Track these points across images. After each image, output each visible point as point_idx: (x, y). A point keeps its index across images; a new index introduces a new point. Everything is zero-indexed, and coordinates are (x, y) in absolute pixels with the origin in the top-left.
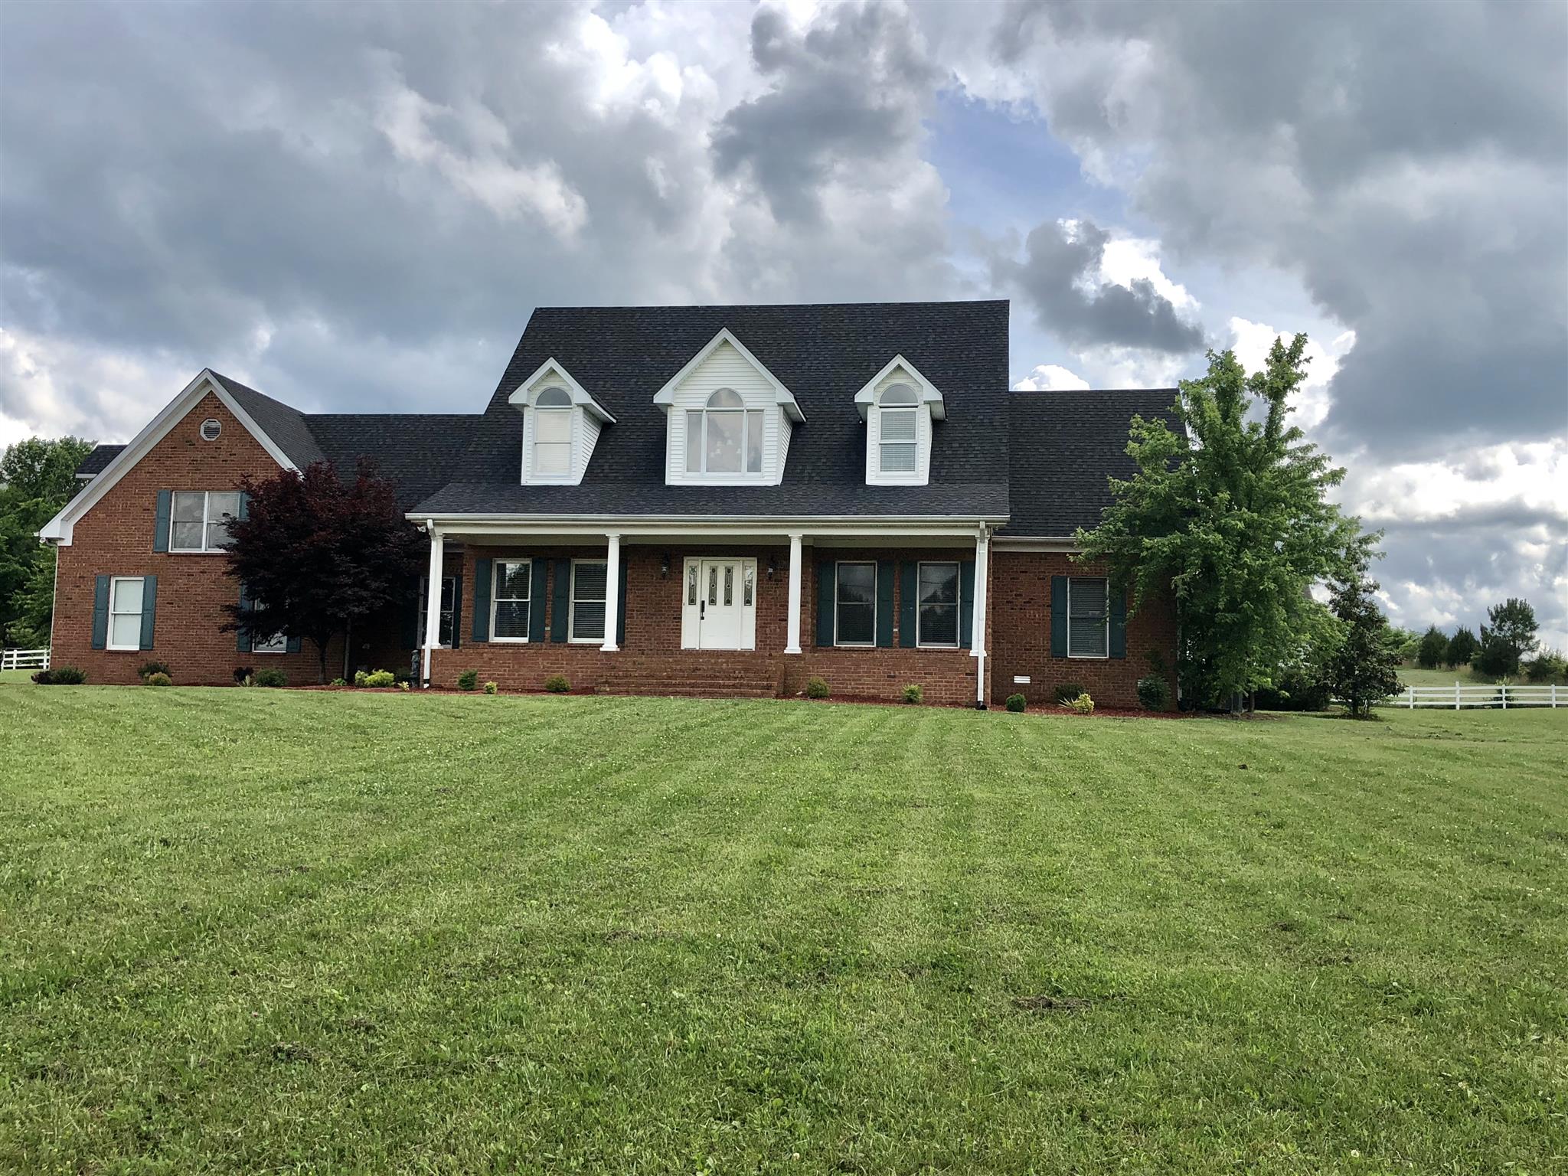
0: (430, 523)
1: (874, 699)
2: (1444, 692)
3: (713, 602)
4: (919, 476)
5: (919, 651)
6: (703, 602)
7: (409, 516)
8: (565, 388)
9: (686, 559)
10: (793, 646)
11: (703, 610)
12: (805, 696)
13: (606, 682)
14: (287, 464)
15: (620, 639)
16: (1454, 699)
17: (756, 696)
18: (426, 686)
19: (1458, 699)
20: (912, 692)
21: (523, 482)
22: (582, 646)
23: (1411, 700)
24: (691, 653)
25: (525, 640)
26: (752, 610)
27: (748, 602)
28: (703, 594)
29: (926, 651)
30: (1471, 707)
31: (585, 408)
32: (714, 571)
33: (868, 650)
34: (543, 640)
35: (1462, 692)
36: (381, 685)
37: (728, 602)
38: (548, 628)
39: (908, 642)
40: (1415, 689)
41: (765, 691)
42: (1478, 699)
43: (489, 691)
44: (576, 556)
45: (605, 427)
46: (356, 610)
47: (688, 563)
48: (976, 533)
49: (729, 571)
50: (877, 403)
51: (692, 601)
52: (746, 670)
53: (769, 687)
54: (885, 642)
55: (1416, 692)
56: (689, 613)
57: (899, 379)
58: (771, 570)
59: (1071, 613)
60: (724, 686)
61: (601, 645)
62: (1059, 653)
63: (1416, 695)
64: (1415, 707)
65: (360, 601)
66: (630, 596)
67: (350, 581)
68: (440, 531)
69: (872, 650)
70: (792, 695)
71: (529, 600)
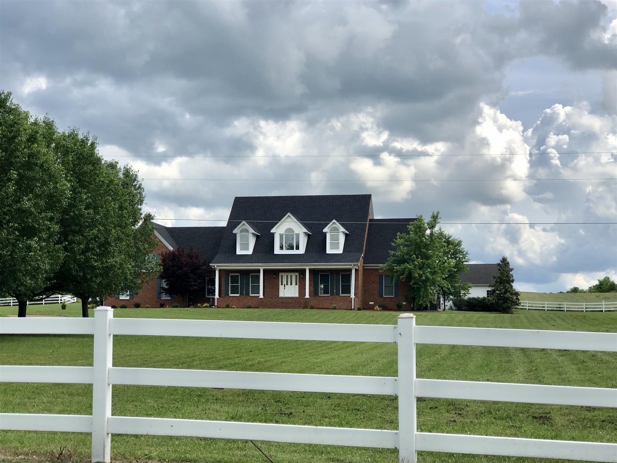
0: (216, 266)
1: (327, 308)
2: (598, 305)
3: (287, 284)
4: (340, 251)
5: (341, 296)
6: (285, 285)
7: (210, 264)
8: (247, 228)
9: (280, 273)
10: (307, 296)
11: (285, 287)
12: (310, 308)
13: (261, 306)
14: (171, 249)
15: (264, 295)
16: (602, 308)
17: (298, 308)
18: (216, 307)
19: (604, 308)
20: (335, 306)
21: (237, 254)
22: (253, 296)
23: (584, 308)
24: (282, 298)
25: (238, 295)
26: (297, 287)
27: (296, 284)
28: (285, 282)
29: (342, 296)
30: (610, 311)
31: (253, 234)
32: (287, 276)
33: (328, 296)
34: (243, 295)
35: (605, 305)
36: (206, 307)
37: (291, 284)
38: (244, 292)
39: (338, 294)
40: (586, 304)
41: (300, 307)
42: (613, 308)
43: (234, 308)
44: (251, 273)
45: (257, 237)
46: (195, 288)
47: (281, 274)
48: (351, 267)
49: (291, 276)
50: (329, 232)
51: (282, 284)
52: (295, 302)
53: (301, 306)
54: (332, 294)
55: (586, 305)
56: (281, 287)
57: (334, 226)
58: (302, 276)
59: (385, 284)
60: (290, 306)
61: (259, 296)
62: (381, 295)
63: (586, 306)
64: (586, 311)
65: (196, 285)
66: (266, 283)
67: (193, 280)
68: (218, 268)
69: (329, 296)
70: (307, 308)
71: (239, 284)
